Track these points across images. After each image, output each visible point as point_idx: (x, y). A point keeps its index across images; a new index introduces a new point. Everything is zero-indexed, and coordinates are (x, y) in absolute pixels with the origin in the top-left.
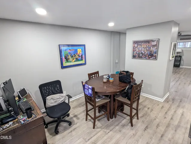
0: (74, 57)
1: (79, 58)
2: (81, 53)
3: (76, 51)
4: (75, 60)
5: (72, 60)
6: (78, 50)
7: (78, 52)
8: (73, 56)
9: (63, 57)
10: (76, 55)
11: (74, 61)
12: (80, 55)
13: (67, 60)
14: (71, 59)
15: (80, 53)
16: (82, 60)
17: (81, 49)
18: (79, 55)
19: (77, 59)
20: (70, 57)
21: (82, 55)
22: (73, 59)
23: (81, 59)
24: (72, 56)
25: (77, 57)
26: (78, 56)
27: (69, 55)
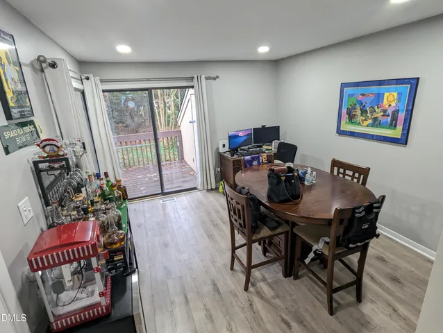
0: (368, 115)
1: (383, 120)
2: (393, 104)
3: (379, 97)
4: (370, 121)
5: (363, 121)
6: (386, 95)
7: (385, 101)
8: (366, 112)
9: (344, 111)
10: (377, 110)
11: (366, 123)
12: (390, 112)
13: (351, 117)
14: (360, 118)
15: (390, 106)
16: (393, 125)
17: (395, 94)
18: (385, 111)
19: (375, 119)
20: (359, 112)
21: (395, 113)
22: (366, 120)
23: (391, 124)
24: (364, 112)
25: (379, 114)
26: (382, 114)
27: (358, 107)
